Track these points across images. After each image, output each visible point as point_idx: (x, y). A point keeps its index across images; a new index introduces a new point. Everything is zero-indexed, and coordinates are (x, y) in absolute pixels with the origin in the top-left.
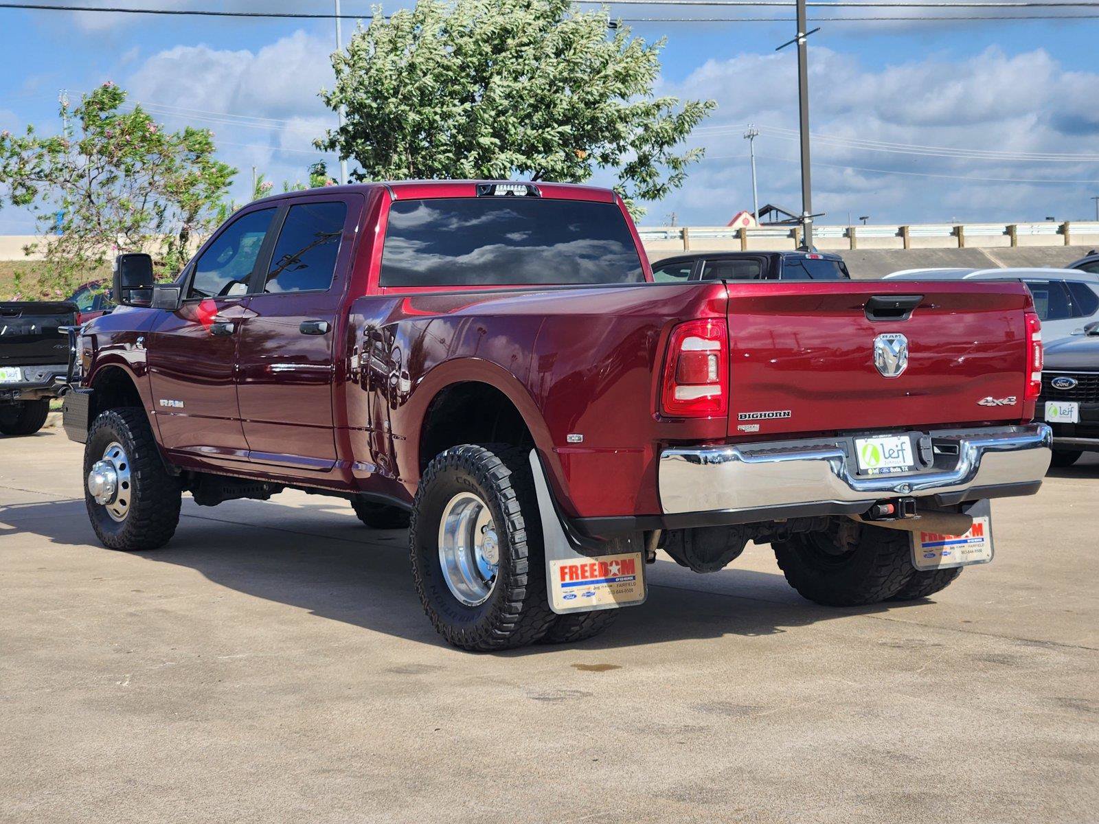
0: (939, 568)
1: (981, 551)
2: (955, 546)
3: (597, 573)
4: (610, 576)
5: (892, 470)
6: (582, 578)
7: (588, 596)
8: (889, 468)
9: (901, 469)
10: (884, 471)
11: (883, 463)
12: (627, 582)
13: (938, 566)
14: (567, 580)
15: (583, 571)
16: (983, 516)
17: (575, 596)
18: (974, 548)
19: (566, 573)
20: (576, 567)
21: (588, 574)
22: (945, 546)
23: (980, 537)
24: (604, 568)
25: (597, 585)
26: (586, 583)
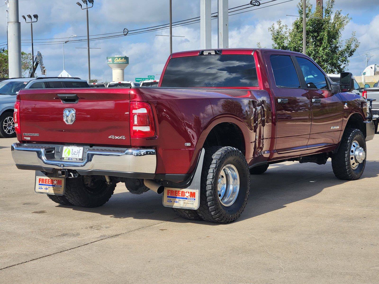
0: (173, 207)
1: (193, 204)
2: (181, 199)
3: (50, 182)
4: (54, 184)
5: (73, 159)
6: (45, 183)
7: (46, 189)
8: (72, 158)
9: (76, 159)
10: (70, 159)
11: (70, 156)
12: (59, 187)
13: (173, 206)
14: (41, 183)
15: (46, 181)
16: (196, 189)
17: (42, 189)
18: (190, 202)
19: (41, 181)
20: (44, 179)
21: (47, 182)
22: (177, 199)
23: (193, 198)
24: (52, 181)
25: (49, 186)
26: (46, 185)
